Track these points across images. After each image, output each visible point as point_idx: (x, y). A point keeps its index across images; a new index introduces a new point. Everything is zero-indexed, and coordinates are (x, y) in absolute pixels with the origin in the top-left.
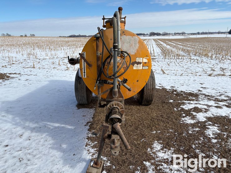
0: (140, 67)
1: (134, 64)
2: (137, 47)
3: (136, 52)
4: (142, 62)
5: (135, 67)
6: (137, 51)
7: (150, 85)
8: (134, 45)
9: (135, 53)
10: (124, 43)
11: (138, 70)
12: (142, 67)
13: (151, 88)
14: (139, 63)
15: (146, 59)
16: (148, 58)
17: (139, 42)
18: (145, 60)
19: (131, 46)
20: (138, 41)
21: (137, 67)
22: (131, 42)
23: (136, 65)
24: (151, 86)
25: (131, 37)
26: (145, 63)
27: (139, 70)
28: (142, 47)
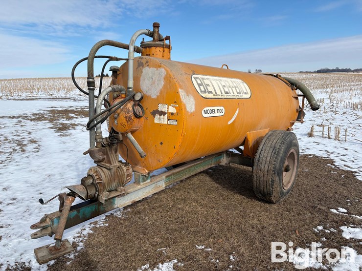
0: (164, 120)
1: (155, 114)
2: (161, 87)
3: (158, 94)
4: (167, 111)
5: (157, 119)
6: (161, 92)
7: (264, 162)
8: (157, 82)
9: (157, 96)
10: (145, 79)
11: (161, 125)
12: (166, 120)
13: (266, 169)
14: (162, 113)
15: (174, 107)
16: (177, 106)
17: (164, 78)
18: (172, 110)
19: (153, 83)
20: (163, 76)
21: (160, 119)
22: (153, 78)
23: (157, 116)
24: (266, 166)
25: (156, 69)
26: (172, 114)
27: (163, 125)
28: (168, 86)
